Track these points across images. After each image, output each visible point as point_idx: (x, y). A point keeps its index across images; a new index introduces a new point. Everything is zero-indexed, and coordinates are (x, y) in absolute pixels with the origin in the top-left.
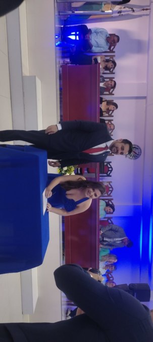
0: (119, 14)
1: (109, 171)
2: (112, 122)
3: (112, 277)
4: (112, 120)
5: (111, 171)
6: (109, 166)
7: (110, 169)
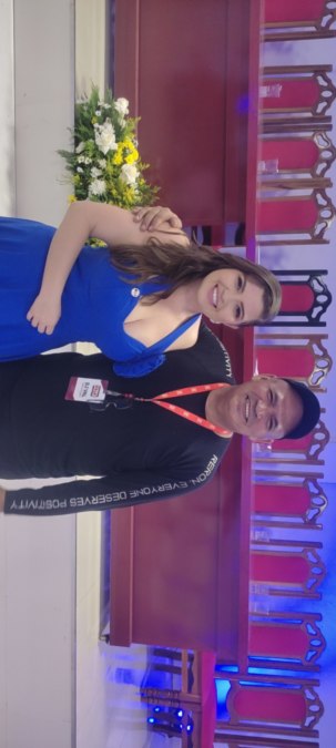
3: (317, 701)
5: (325, 306)
6: (320, 289)
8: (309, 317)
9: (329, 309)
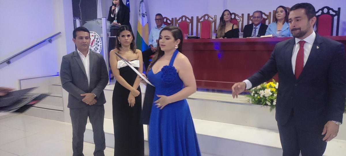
0: (145, 16)
1: (328, 13)
2: (251, 15)
4: (249, 15)
5: (329, 9)
7: (326, 11)
8: (335, 15)
9: (331, 7)
